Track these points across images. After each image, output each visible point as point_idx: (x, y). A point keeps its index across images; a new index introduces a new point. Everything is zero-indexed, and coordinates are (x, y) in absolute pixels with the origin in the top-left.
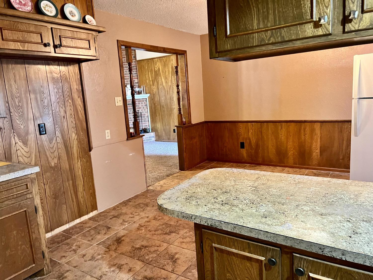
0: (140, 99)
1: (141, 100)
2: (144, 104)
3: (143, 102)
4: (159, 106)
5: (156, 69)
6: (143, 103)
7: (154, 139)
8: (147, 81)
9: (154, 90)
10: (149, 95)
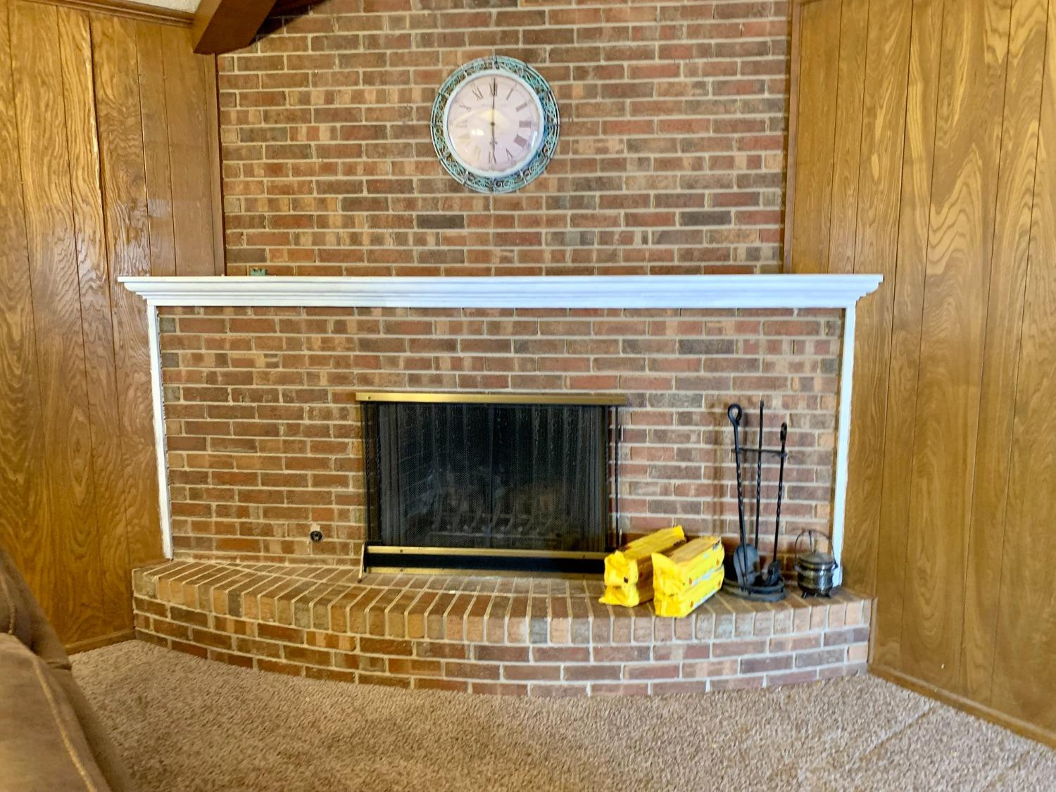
0: (788, 311)
1: (795, 318)
2: (810, 355)
3: (810, 341)
4: (974, 391)
5: (1000, 46)
6: (810, 348)
7: (857, 655)
8: (876, 165)
9: (934, 239)
10: (872, 282)
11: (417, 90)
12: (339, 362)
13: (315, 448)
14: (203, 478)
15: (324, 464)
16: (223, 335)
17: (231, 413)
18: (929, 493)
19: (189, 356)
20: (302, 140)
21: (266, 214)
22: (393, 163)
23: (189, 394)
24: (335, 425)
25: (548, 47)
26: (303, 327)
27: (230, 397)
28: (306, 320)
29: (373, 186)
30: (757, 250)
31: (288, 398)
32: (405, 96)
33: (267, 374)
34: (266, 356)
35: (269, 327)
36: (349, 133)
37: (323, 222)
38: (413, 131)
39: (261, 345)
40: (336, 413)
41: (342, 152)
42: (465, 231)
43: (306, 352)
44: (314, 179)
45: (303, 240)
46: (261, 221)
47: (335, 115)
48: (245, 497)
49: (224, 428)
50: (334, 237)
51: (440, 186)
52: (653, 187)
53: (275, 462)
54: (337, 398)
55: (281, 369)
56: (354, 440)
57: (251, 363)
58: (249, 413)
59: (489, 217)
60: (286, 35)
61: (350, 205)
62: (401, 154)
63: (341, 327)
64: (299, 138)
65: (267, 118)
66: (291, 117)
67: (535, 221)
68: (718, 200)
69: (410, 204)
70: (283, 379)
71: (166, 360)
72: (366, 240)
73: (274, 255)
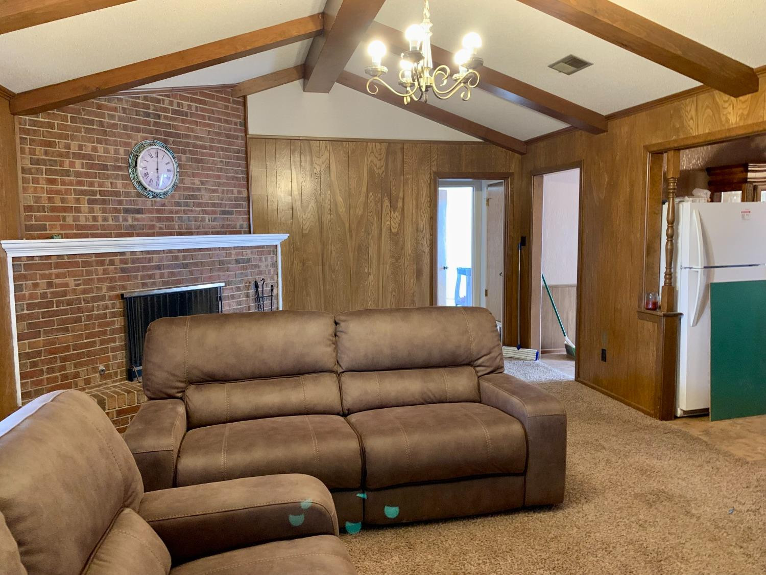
2: (269, 262)
3: (269, 257)
6: (269, 259)
9: (304, 223)
10: (285, 236)
11: (122, 150)
12: (112, 280)
13: (100, 325)
14: (39, 354)
15: (105, 333)
16: (51, 271)
17: (56, 314)
18: (310, 302)
19: (31, 284)
20: (66, 167)
21: (46, 205)
22: (111, 183)
23: (30, 306)
24: (109, 312)
25: (172, 139)
26: (94, 264)
27: (55, 305)
28: (95, 260)
29: (102, 193)
30: (242, 224)
31: (86, 301)
32: (117, 152)
33: (75, 289)
34: (75, 280)
35: (77, 264)
36: (91, 166)
37: (78, 210)
38: (120, 168)
39: (71, 274)
40: (110, 306)
41: (87, 175)
42: (143, 216)
43: (94, 276)
44: (72, 187)
45: (67, 219)
46: (43, 209)
47: (84, 157)
48: (64, 359)
49: (51, 323)
50: (84, 218)
51: (133, 194)
52: (210, 200)
53: (80, 337)
54: (111, 298)
55: (82, 287)
56: (119, 318)
57: (67, 285)
58: (65, 312)
59: (153, 209)
60: (55, 112)
61: (91, 202)
62: (115, 179)
63: (112, 263)
64: (65, 166)
65: (46, 153)
66: (60, 155)
67: (171, 212)
68: (231, 206)
69: (120, 202)
70: (84, 292)
71: (17, 288)
72: (100, 219)
73: (52, 227)
